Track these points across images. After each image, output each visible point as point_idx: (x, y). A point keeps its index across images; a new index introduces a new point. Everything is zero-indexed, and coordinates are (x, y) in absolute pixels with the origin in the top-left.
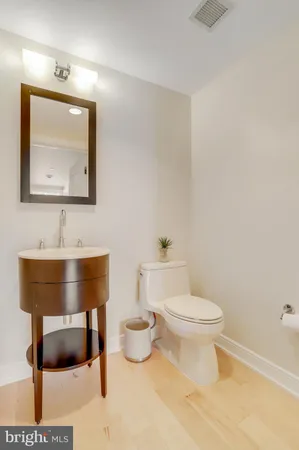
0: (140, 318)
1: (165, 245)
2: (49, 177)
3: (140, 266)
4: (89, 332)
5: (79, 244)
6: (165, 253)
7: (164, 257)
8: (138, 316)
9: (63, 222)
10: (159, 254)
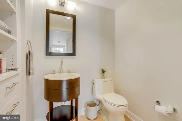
0: (93, 101)
1: (103, 72)
2: (59, 42)
3: (93, 81)
4: (72, 107)
5: (69, 72)
6: (103, 75)
7: (103, 77)
8: (92, 101)
9: (62, 63)
10: (101, 75)
